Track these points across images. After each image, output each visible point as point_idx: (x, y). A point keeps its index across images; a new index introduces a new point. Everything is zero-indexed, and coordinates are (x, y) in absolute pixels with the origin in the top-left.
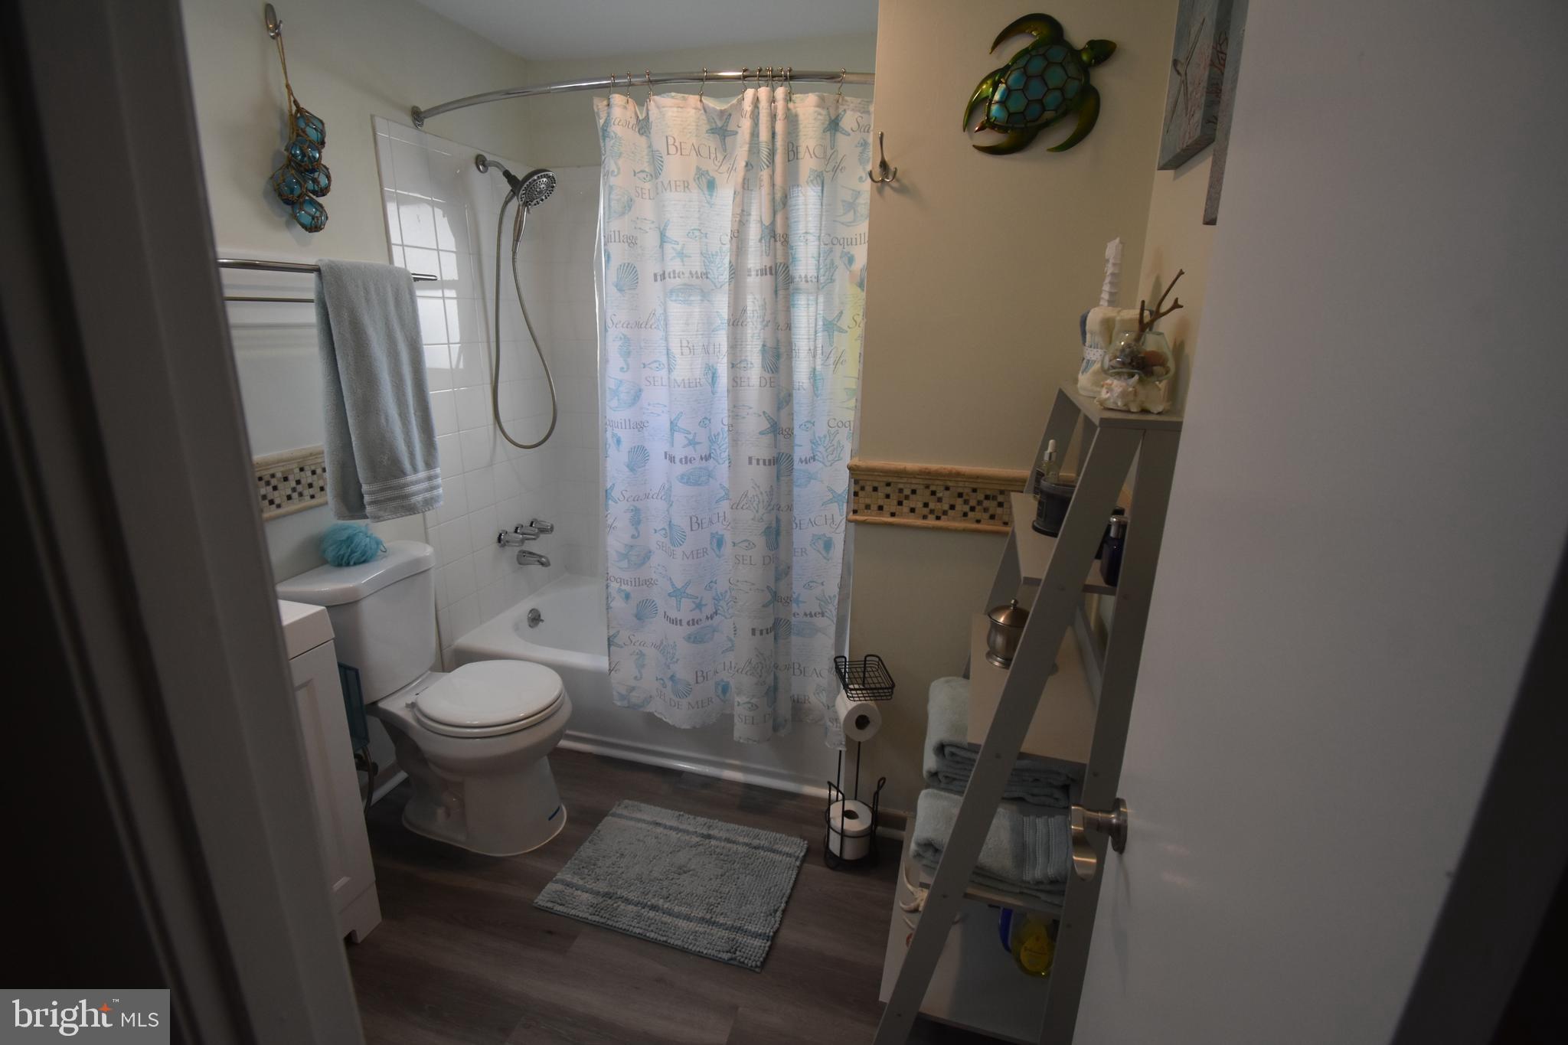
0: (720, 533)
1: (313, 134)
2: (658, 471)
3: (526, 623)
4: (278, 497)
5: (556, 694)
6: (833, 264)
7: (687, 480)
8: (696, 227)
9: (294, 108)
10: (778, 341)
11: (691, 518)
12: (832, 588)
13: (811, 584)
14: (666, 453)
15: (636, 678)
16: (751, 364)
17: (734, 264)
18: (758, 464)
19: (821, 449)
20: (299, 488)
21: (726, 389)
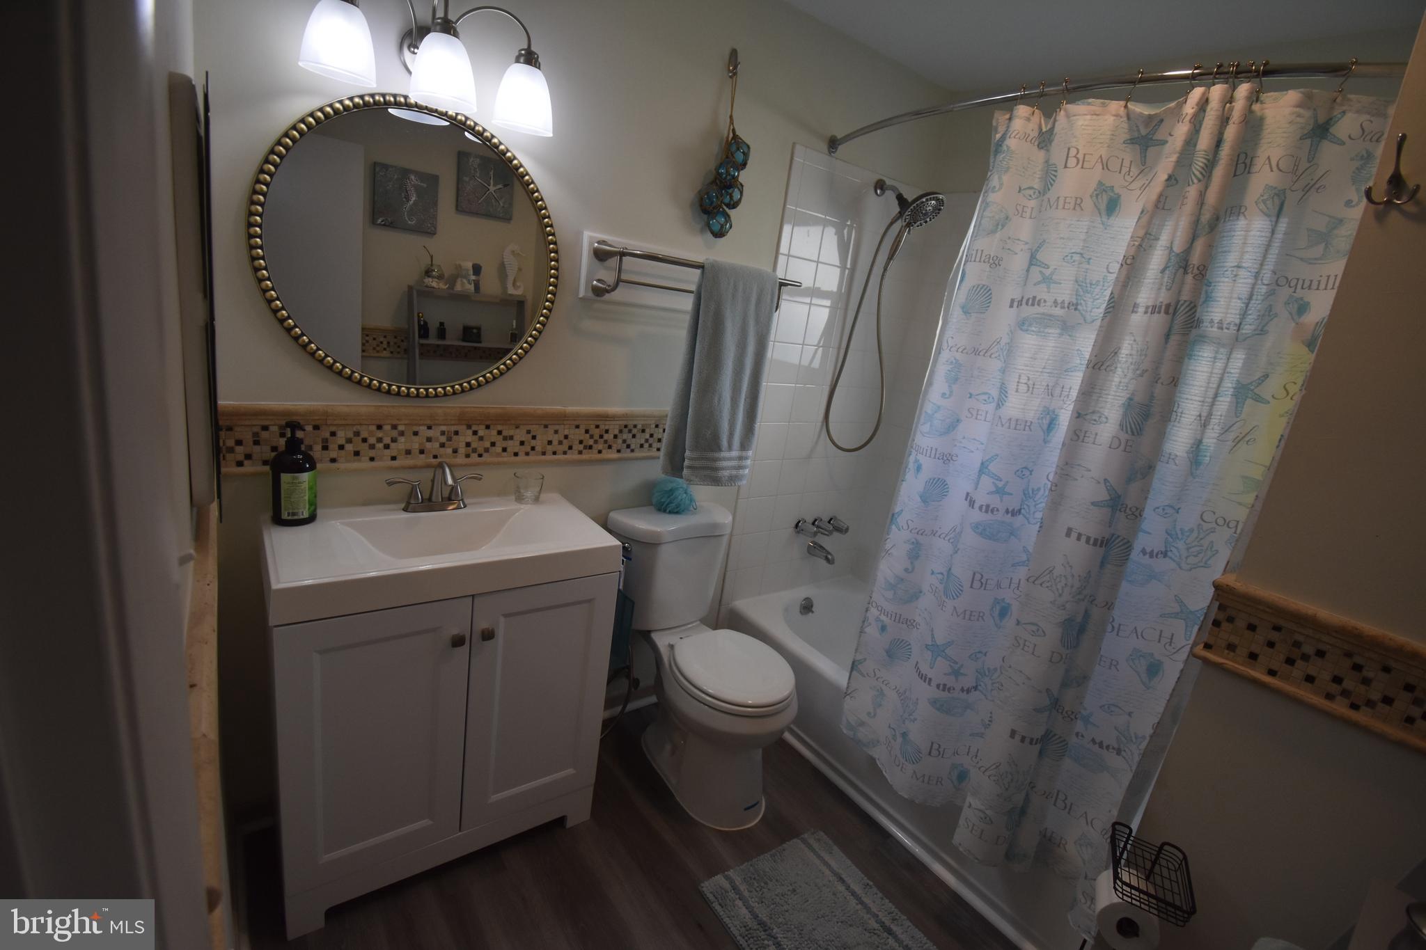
0: (1007, 601)
1: (739, 157)
2: (954, 510)
3: (797, 609)
4: (634, 443)
5: (786, 693)
6: (1270, 311)
7: (982, 530)
8: (1079, 251)
9: (731, 135)
10: (1152, 397)
11: (974, 574)
12: (1144, 725)
13: (1113, 708)
14: (968, 494)
15: (869, 714)
16: (1107, 418)
17: (1116, 297)
18: (1079, 539)
19: (1181, 545)
20: (651, 441)
21: (1062, 440)
